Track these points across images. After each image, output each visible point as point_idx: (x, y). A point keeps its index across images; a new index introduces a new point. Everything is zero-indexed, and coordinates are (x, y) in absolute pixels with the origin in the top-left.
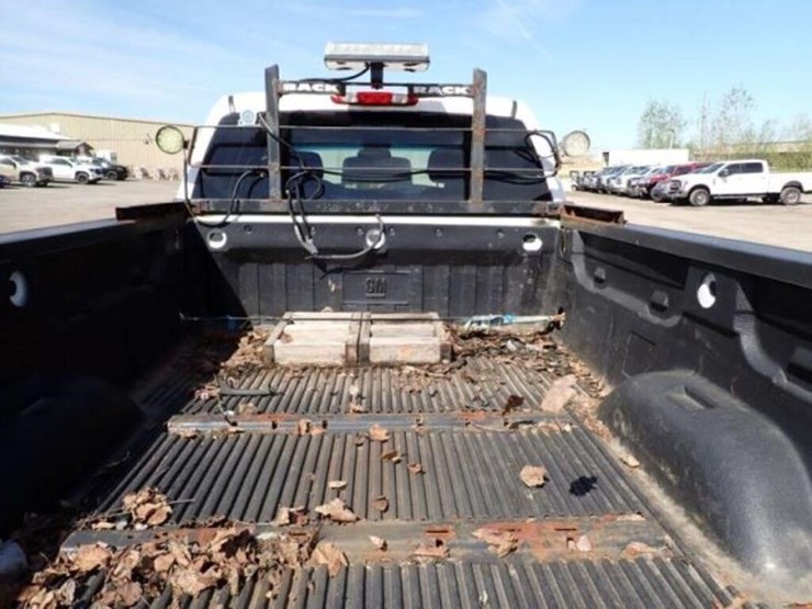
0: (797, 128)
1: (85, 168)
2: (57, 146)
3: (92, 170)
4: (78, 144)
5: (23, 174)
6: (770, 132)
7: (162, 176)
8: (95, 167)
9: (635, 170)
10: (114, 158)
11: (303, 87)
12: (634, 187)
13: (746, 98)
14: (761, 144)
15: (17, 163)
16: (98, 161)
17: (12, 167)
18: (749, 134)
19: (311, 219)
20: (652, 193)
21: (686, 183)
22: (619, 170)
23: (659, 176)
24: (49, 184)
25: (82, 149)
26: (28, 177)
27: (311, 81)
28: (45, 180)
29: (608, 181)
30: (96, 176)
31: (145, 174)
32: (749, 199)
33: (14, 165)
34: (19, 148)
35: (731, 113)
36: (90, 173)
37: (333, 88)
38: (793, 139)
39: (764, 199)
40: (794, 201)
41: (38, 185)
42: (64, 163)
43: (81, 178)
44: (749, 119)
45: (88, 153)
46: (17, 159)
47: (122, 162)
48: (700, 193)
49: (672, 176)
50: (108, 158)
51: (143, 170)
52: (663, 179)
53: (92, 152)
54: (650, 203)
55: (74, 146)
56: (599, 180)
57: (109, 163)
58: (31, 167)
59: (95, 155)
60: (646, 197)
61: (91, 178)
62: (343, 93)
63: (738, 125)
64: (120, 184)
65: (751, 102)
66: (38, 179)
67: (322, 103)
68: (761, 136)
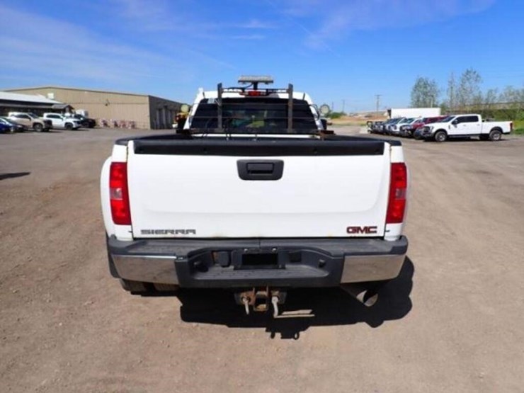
0: (508, 95)
1: (71, 121)
2: (53, 107)
3: (75, 122)
4: (65, 106)
5: (35, 124)
6: (492, 97)
7: (116, 125)
8: (76, 120)
9: (406, 120)
10: (86, 114)
11: (231, 90)
12: (404, 130)
13: (475, 76)
14: (487, 104)
15: (32, 118)
16: (78, 116)
17: (28, 120)
18: (479, 98)
19: (233, 135)
20: (414, 134)
21: (433, 128)
22: (396, 120)
23: (419, 124)
24: (50, 130)
25: (67, 109)
26: (38, 126)
27: (233, 88)
28: (48, 127)
29: (389, 127)
30: (78, 125)
31: (105, 124)
32: (472, 138)
33: (30, 119)
34: (30, 108)
35: (467, 85)
36: (74, 123)
37: (240, 91)
38: (506, 102)
39: (480, 137)
40: (498, 138)
41: (43, 131)
42: (58, 117)
43: (68, 126)
44: (479, 88)
45: (71, 112)
46: (32, 116)
47: (91, 117)
48: (441, 134)
49: (426, 123)
50: (83, 114)
51: (104, 121)
52: (421, 125)
53: (73, 111)
54: (413, 140)
55: (62, 108)
56: (384, 127)
57: (83, 117)
58: (39, 120)
59: (75, 113)
60: (410, 137)
61: (74, 126)
62: (244, 91)
63: (472, 92)
64: (91, 130)
65: (478, 79)
66: (44, 127)
67: (237, 95)
68: (487, 99)
